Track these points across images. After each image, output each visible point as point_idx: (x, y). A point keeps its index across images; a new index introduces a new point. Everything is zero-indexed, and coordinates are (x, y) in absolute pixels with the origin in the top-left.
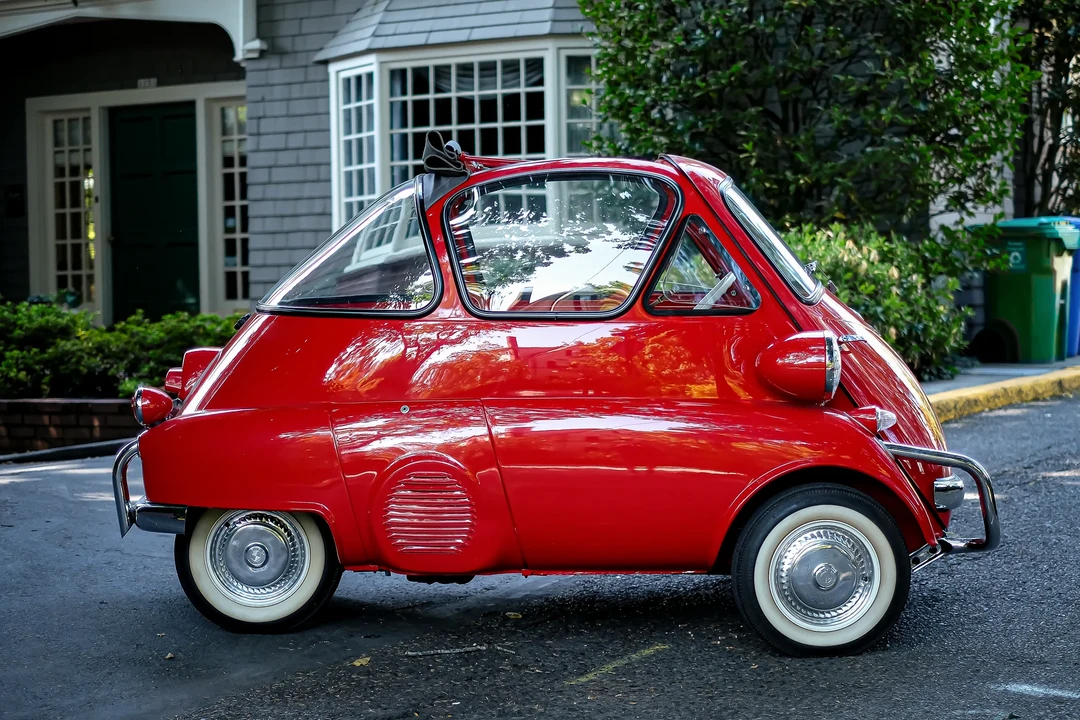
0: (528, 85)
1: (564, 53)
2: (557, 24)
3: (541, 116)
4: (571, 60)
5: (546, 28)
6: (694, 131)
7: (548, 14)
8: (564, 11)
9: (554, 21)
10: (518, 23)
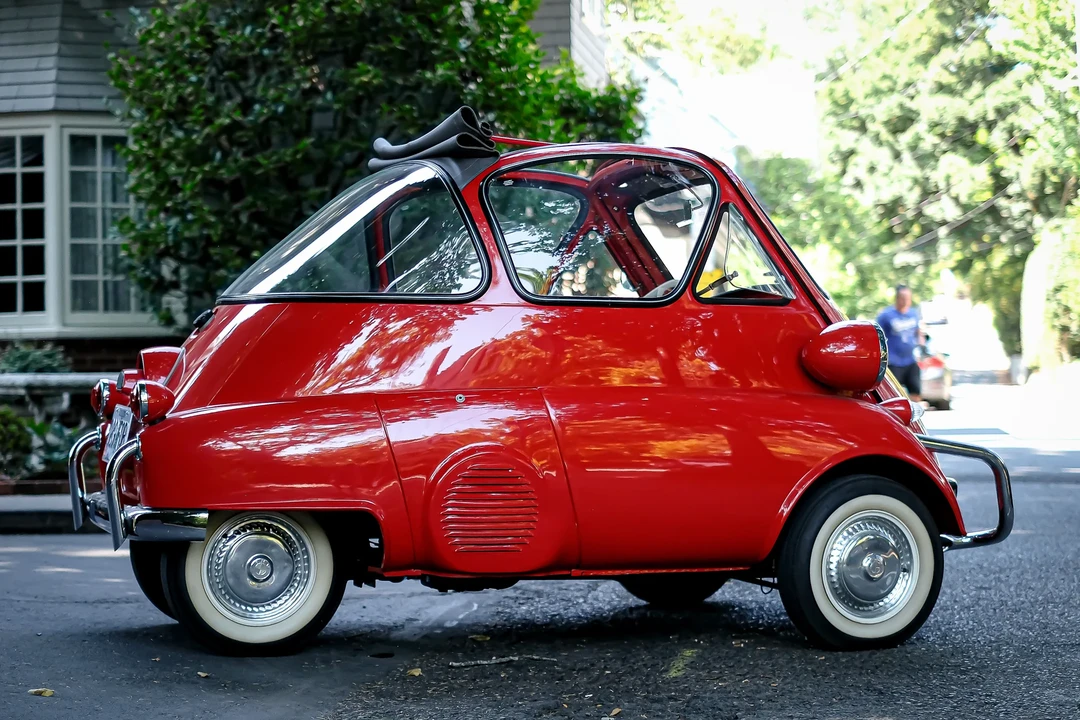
0: (25, 165)
1: (68, 132)
2: (61, 100)
3: (40, 198)
4: (74, 139)
5: (50, 104)
6: (254, 210)
7: (50, 89)
8: (69, 86)
9: (58, 96)
10: (16, 98)
